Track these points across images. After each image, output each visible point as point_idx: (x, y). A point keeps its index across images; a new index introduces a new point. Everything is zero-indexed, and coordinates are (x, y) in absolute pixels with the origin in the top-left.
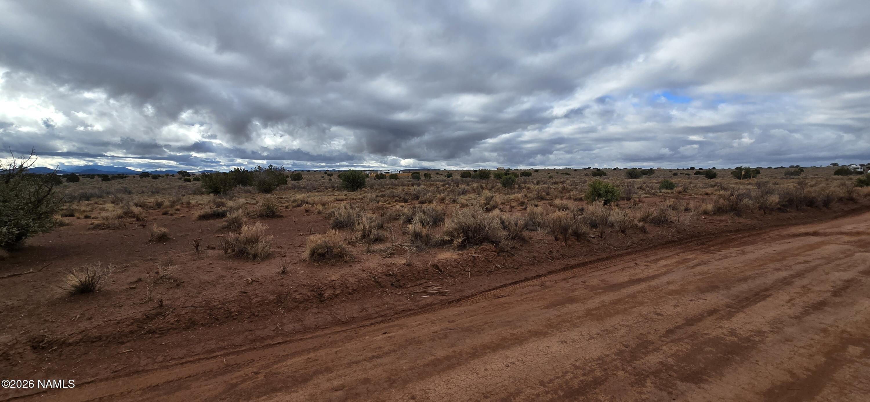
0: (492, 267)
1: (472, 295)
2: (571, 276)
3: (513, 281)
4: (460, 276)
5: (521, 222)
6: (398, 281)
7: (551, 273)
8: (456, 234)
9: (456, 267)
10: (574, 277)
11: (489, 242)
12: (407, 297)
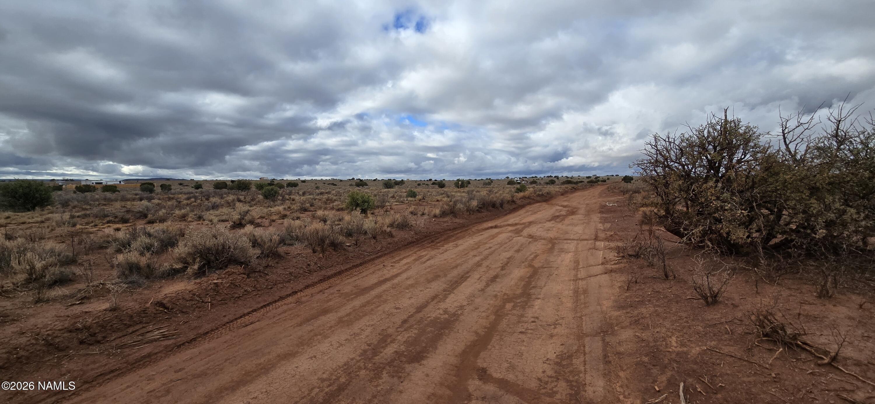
0: (240, 292)
1: (212, 330)
2: (327, 286)
3: (266, 303)
4: (197, 309)
6: (94, 335)
7: (307, 287)
8: (190, 260)
9: (191, 300)
10: (330, 287)
11: (237, 264)
12: (109, 355)
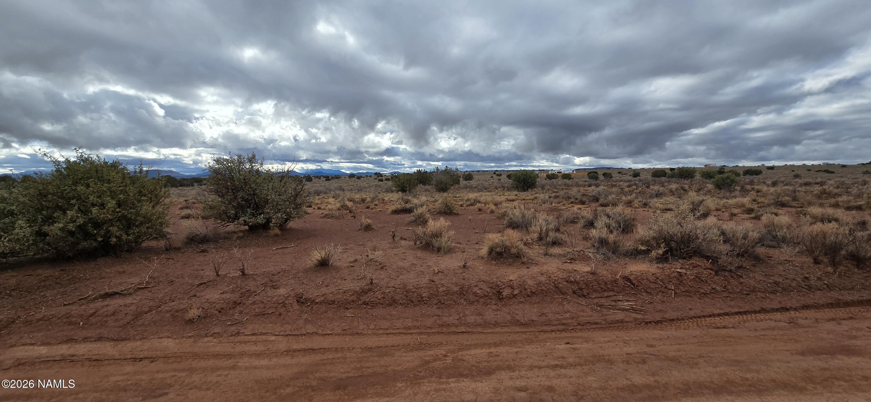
0: (707, 289)
4: (660, 293)
5: (754, 235)
8: (654, 244)
9: (654, 283)
11: (703, 257)
12: (592, 309)
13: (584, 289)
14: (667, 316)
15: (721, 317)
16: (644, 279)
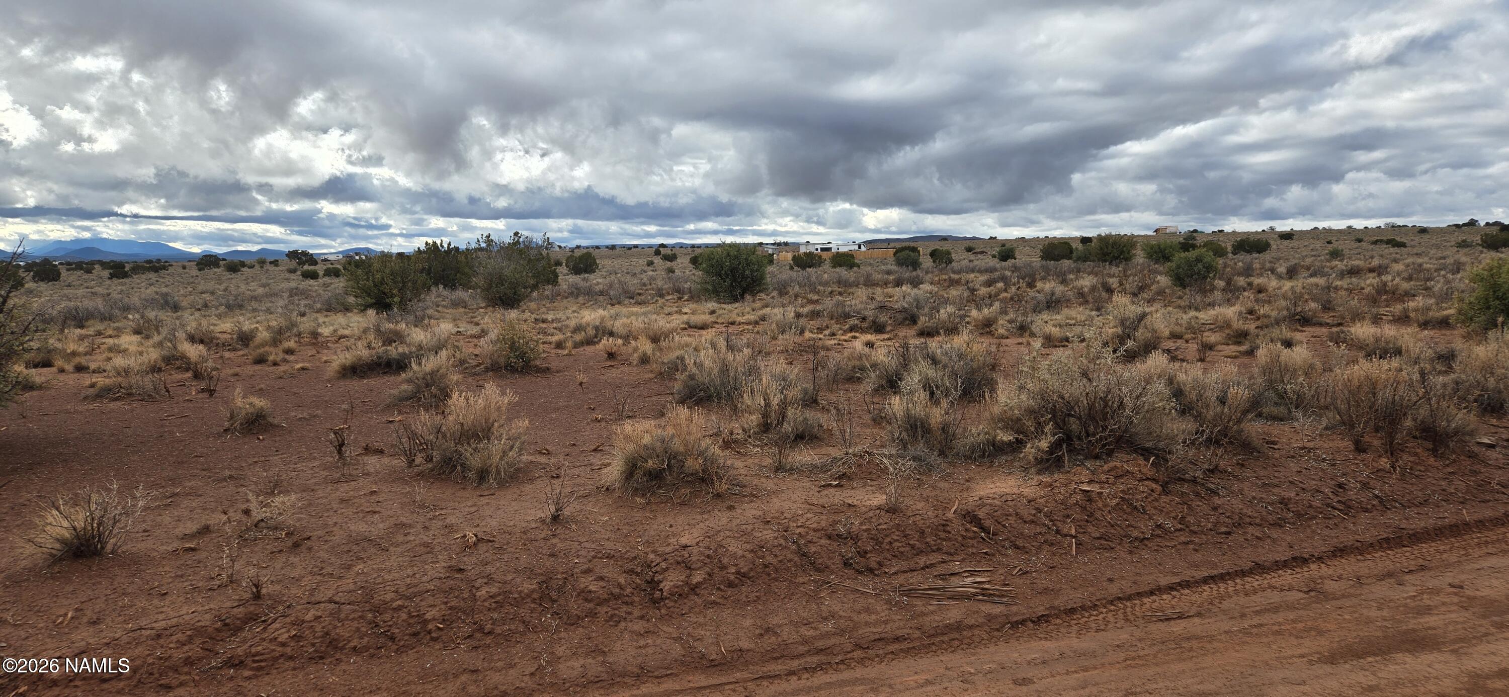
0: (1145, 527)
1: (1083, 608)
2: (1412, 565)
3: (1215, 572)
4: (1046, 547)
5: (1240, 393)
6: (863, 554)
7: (1340, 552)
8: (1030, 425)
9: (1032, 521)
10: (1422, 568)
11: (1135, 451)
12: (888, 602)
13: (871, 552)
14: (1060, 602)
15: (1174, 593)
16: (1010, 515)
